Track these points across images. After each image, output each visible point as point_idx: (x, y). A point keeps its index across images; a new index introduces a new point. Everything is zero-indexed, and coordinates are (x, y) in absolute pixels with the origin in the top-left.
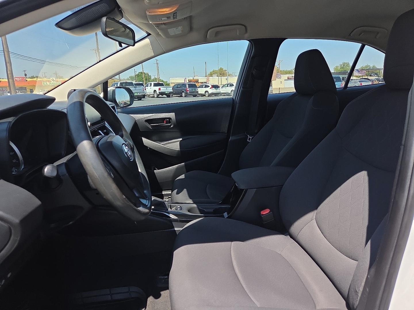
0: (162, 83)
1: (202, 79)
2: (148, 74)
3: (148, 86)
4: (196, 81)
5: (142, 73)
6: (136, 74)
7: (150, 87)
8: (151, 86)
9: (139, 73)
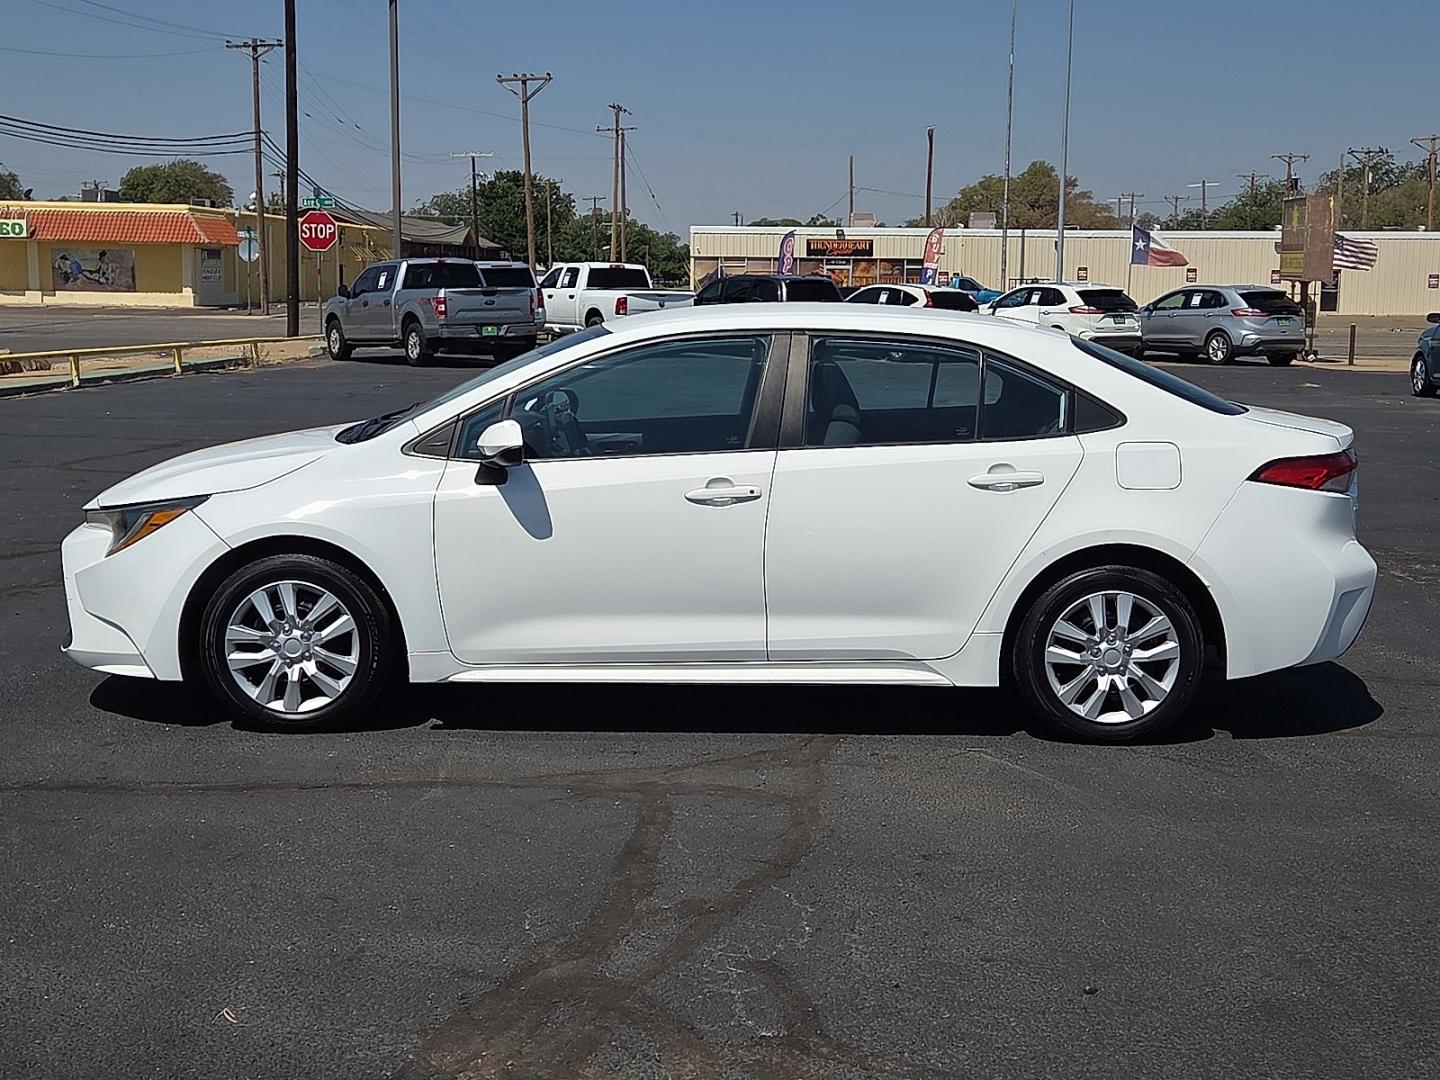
0: (640, 267)
1: (893, 242)
2: (554, 188)
3: (553, 285)
4: (856, 252)
5: (516, 178)
6: (478, 188)
7: (571, 291)
8: (572, 284)
9: (500, 176)
